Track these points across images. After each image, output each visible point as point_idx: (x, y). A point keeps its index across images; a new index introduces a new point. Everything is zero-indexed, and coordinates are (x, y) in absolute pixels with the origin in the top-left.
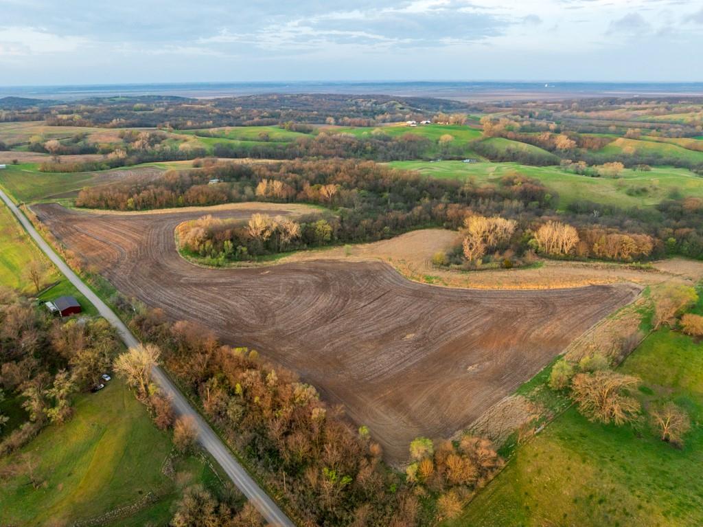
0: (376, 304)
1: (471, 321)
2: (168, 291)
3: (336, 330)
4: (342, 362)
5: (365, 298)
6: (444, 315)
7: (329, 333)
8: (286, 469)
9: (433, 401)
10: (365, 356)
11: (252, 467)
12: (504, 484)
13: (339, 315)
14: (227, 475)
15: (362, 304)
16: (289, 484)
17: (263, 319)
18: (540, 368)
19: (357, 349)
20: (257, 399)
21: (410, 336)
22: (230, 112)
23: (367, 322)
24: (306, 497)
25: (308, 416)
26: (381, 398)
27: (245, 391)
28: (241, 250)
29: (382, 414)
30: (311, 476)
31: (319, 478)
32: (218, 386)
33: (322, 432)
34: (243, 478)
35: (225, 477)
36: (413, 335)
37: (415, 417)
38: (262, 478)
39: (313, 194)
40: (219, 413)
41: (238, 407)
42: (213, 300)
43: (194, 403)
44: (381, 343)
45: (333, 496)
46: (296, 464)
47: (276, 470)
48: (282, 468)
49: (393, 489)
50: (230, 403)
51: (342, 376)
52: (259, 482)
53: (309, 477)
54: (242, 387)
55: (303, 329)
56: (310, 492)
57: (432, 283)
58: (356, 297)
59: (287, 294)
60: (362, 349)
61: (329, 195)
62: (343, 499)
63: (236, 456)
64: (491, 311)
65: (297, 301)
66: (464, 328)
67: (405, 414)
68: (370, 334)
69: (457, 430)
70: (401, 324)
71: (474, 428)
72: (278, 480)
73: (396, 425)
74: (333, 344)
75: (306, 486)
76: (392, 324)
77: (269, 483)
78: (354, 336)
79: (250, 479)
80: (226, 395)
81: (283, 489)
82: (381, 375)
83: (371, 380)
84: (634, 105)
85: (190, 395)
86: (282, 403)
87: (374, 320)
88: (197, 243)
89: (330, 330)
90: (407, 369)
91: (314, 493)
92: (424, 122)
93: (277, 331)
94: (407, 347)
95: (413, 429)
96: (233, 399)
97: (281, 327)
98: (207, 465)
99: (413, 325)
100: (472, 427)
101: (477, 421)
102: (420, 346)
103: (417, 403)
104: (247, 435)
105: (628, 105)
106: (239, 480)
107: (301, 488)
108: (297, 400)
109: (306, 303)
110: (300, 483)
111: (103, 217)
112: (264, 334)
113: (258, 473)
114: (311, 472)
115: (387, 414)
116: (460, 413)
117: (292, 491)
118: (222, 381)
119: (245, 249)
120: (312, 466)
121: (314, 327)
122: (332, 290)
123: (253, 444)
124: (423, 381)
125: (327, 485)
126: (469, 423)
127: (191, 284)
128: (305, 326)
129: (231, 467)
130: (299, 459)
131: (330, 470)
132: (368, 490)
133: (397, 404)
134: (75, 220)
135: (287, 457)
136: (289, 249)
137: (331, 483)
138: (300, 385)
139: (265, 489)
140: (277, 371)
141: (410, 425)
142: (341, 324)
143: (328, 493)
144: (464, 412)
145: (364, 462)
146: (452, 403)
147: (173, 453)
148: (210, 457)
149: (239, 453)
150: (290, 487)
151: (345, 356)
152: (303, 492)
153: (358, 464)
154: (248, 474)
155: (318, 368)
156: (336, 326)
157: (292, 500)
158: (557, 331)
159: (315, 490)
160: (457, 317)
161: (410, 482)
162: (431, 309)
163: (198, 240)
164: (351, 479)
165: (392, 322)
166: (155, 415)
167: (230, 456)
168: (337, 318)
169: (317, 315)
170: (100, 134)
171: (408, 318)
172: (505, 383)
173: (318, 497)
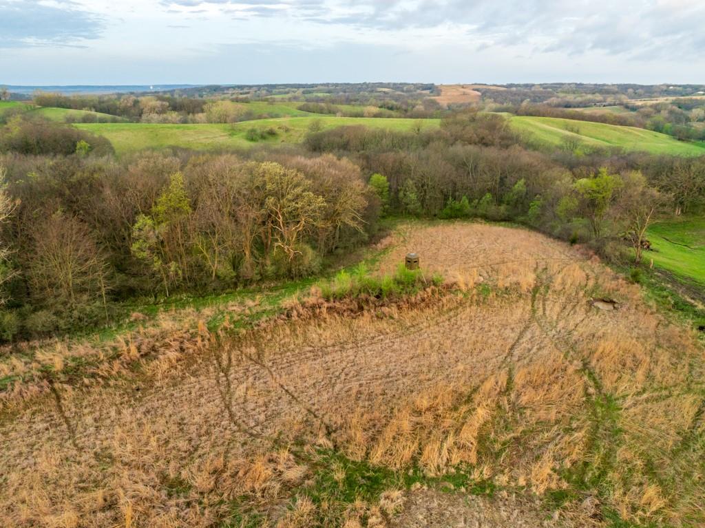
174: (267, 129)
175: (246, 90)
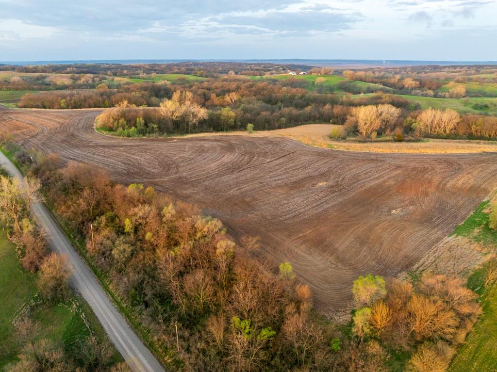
0: (281, 160)
1: (382, 173)
2: (76, 151)
3: (243, 178)
4: (251, 204)
5: (270, 156)
6: (352, 169)
7: (235, 180)
8: (180, 319)
9: (362, 241)
10: (276, 199)
11: (136, 317)
12: (486, 339)
13: (245, 167)
14: (102, 327)
15: (268, 160)
16: (184, 340)
17: (166, 169)
18: (469, 212)
19: (267, 193)
20: (148, 235)
21: (322, 184)
22: (157, 68)
23: (275, 173)
24: (208, 359)
25: (211, 250)
26: (300, 238)
27: (136, 229)
28: (153, 128)
29: (303, 254)
30: (215, 328)
31: (227, 330)
32: (106, 225)
33: (230, 270)
34: (122, 331)
35: (99, 331)
36: (325, 183)
37: (344, 258)
38: (149, 331)
39: (218, 101)
40: (104, 253)
41: (126, 246)
42: (117, 156)
43: (78, 245)
44: (292, 188)
45: (247, 357)
46: (195, 313)
47: (167, 320)
48: (176, 317)
49: (335, 346)
50: (117, 242)
51: (253, 215)
52: (144, 338)
53: (212, 329)
54: (132, 223)
55: (207, 177)
56: (213, 352)
57: (334, 148)
58: (262, 155)
59: (192, 152)
60: (272, 194)
61: (232, 101)
62: (262, 361)
63: (119, 304)
64: (398, 167)
65: (203, 157)
66: (377, 178)
67: (332, 254)
68: (280, 182)
69: (400, 272)
70: (311, 174)
71: (421, 269)
72: (169, 334)
73: (322, 266)
74: (240, 189)
75: (207, 343)
76: (301, 174)
77: (156, 338)
78: (262, 183)
79: (132, 332)
80: (113, 234)
81: (176, 347)
82: (297, 215)
83: (286, 220)
84: (452, 70)
85: (75, 237)
86: (180, 240)
87: (282, 171)
88: (111, 120)
89: (237, 178)
90: (326, 210)
91: (219, 353)
92: (302, 73)
93: (180, 178)
94: (322, 192)
95: (345, 271)
96: (122, 238)
97: (184, 174)
98: (77, 314)
99: (323, 176)
100: (418, 268)
101: (421, 262)
102: (335, 192)
103: (344, 243)
104: (134, 277)
105: (447, 70)
106: (116, 334)
107: (201, 345)
108: (199, 235)
109: (212, 158)
110: (199, 338)
111: (36, 112)
112: (166, 180)
113: (143, 324)
114: (215, 322)
115: (310, 254)
116: (397, 254)
117: (188, 350)
118: (112, 220)
119: (156, 126)
120: (216, 315)
121: (219, 175)
122: (237, 151)
123: (139, 287)
124: (346, 222)
125: (240, 341)
126: (412, 264)
127: (100, 146)
128: (209, 175)
129: (109, 318)
130: (200, 307)
131: (242, 320)
132: (299, 348)
133: (320, 244)
134: (12, 113)
135: (183, 303)
136: (197, 130)
137: (245, 338)
138: (202, 218)
139: (150, 346)
140: (175, 205)
141: (340, 267)
142: (249, 174)
143: (240, 353)
144: (402, 254)
145: (290, 309)
146: (385, 243)
147: (35, 299)
148: (84, 306)
149: (121, 300)
150: (185, 344)
151: (254, 199)
152: (204, 352)
153: (281, 312)
154: (131, 327)
155: (225, 209)
156: (243, 176)
157: (187, 363)
158: (472, 182)
159: (221, 349)
160: (367, 170)
161: (357, 336)
162: (338, 164)
163: (113, 118)
164: (274, 333)
165: (301, 173)
166: (23, 254)
167: (110, 304)
168: (244, 169)
169: (223, 167)
170: (56, 76)
171: (316, 171)
172: (438, 225)
173: (225, 359)
174: (485, 104)
175: (458, 69)
